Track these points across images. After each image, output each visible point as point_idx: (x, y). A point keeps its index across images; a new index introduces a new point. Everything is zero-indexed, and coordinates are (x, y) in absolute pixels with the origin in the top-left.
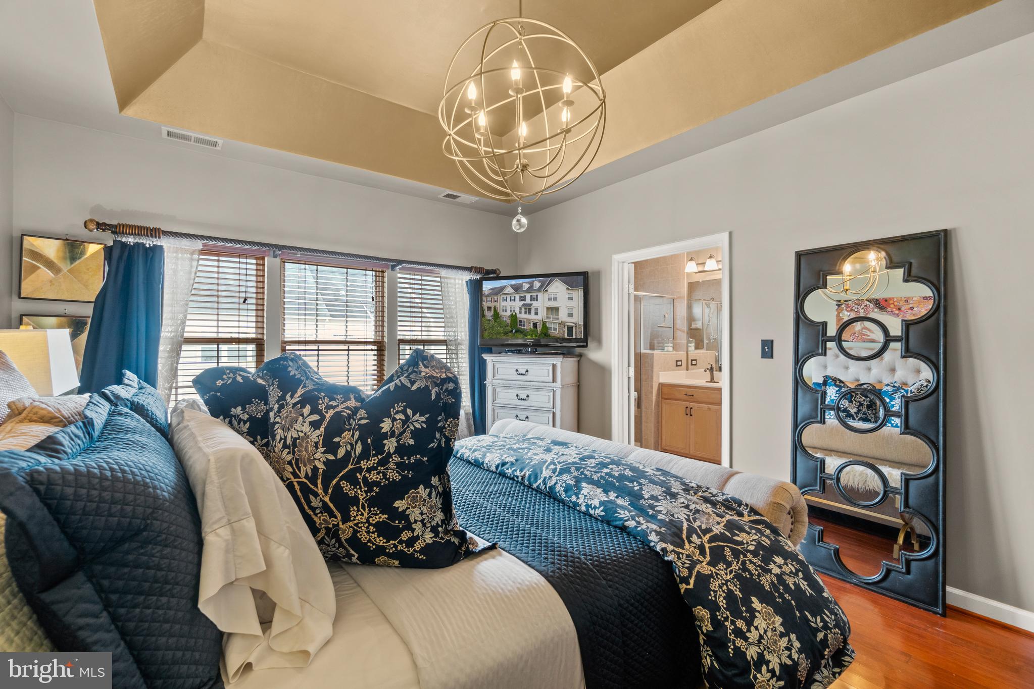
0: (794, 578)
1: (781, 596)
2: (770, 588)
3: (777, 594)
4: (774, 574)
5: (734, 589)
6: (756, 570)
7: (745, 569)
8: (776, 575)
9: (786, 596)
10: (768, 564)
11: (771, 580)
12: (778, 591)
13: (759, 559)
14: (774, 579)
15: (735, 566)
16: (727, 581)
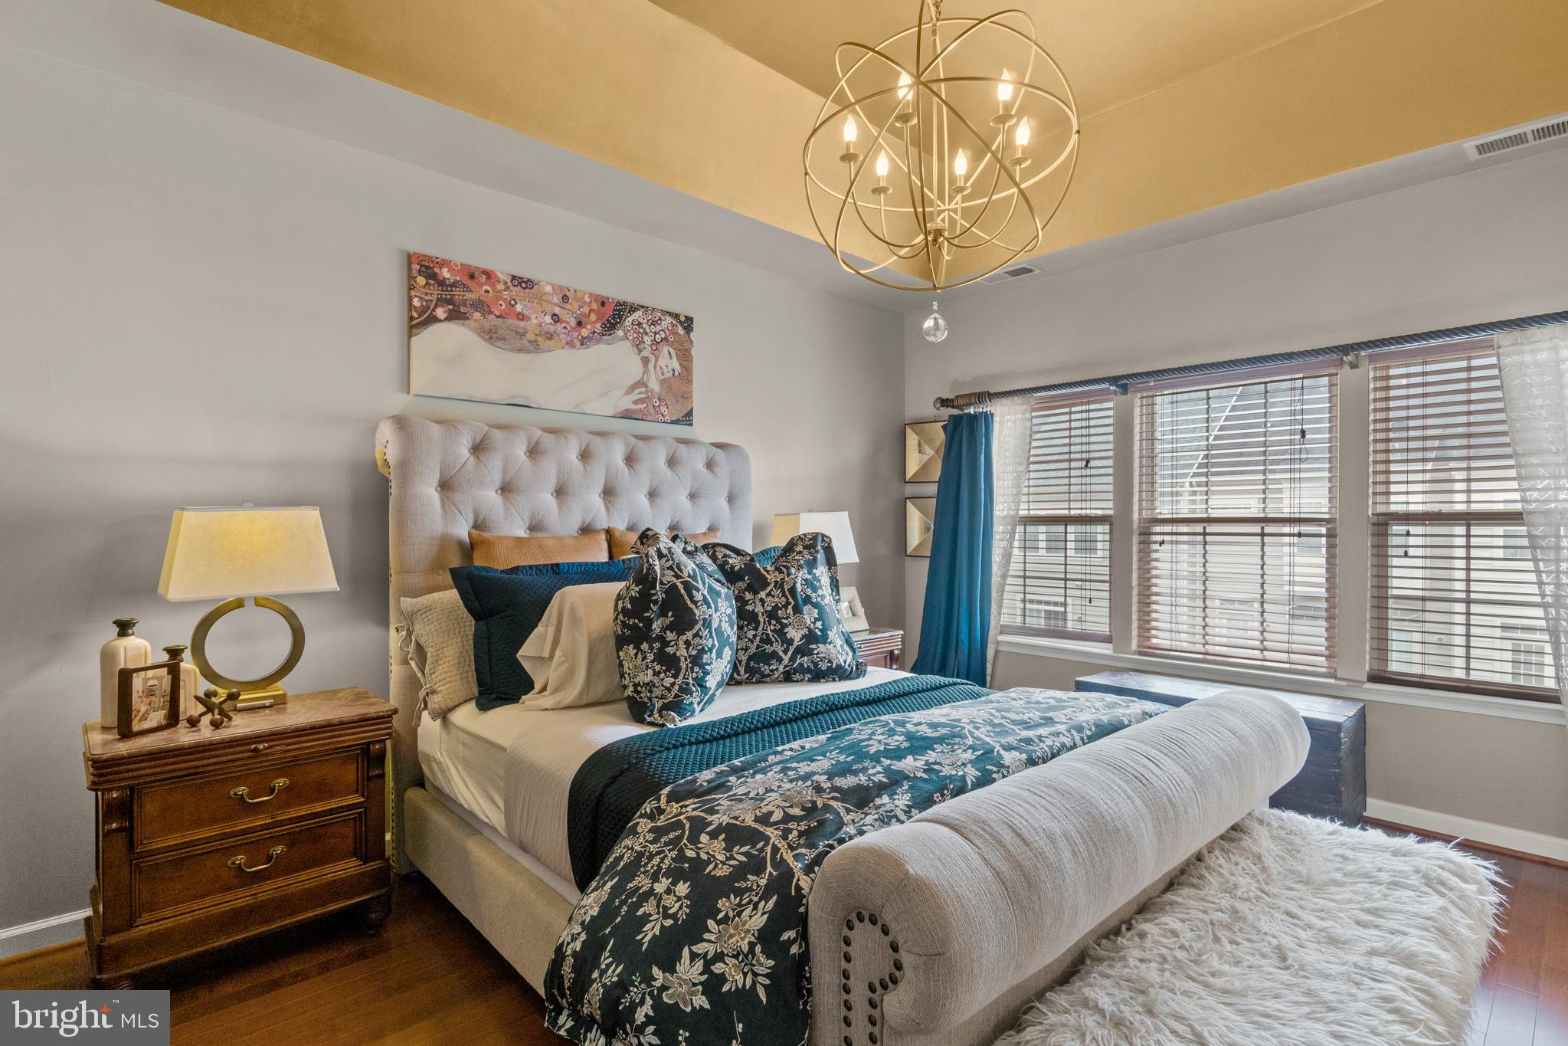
0: (658, 913)
1: (623, 903)
2: (631, 888)
3: (624, 897)
4: (652, 886)
5: (625, 859)
6: (652, 867)
7: (651, 857)
8: (652, 889)
9: (625, 908)
10: (667, 875)
11: (642, 886)
12: (629, 896)
13: (671, 864)
14: (645, 889)
15: (653, 848)
16: (632, 848)
